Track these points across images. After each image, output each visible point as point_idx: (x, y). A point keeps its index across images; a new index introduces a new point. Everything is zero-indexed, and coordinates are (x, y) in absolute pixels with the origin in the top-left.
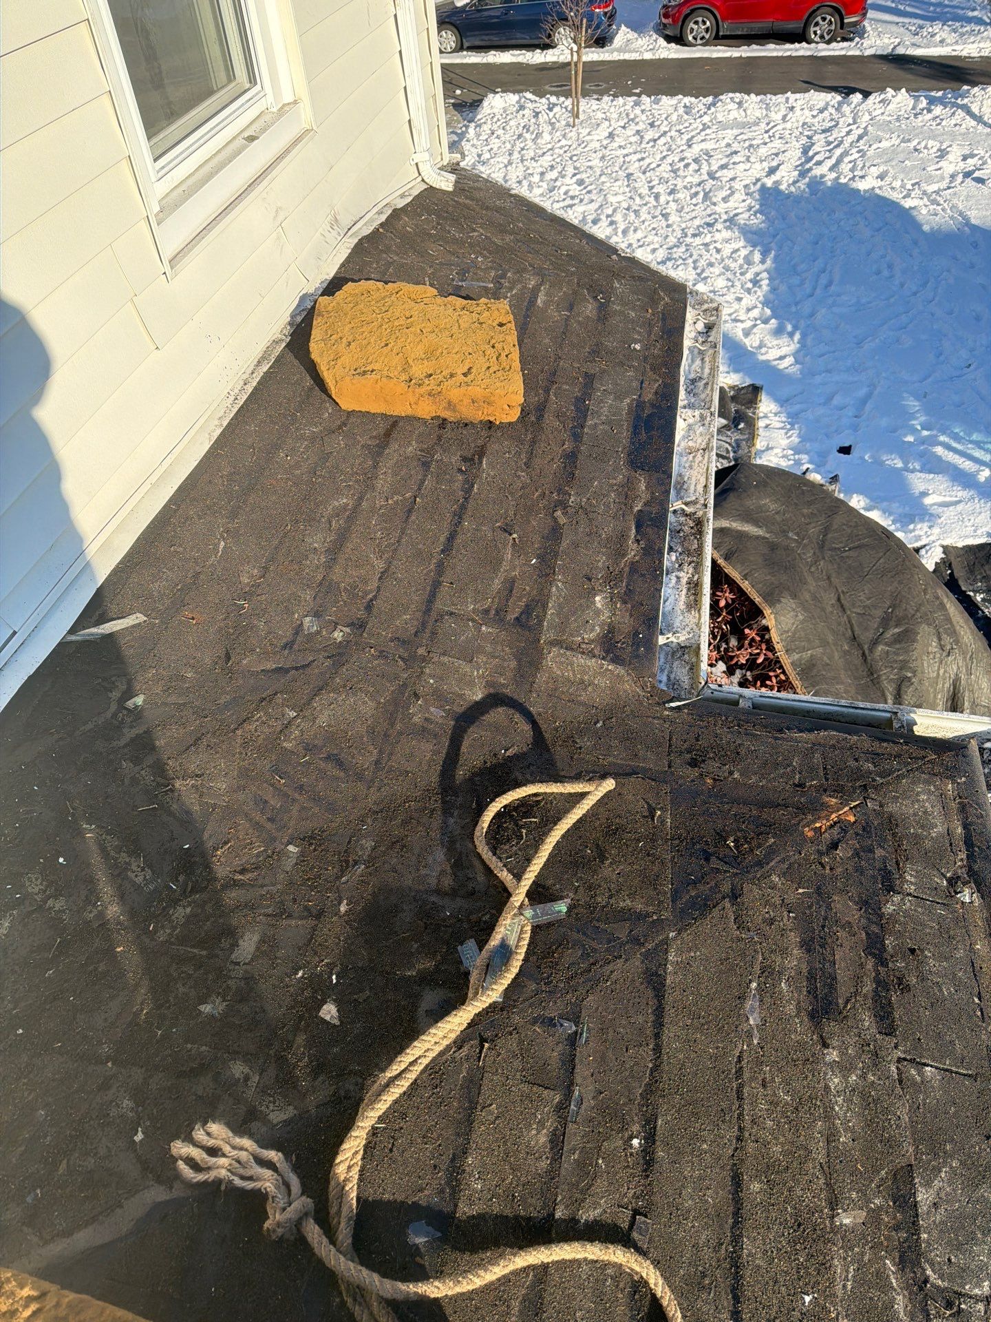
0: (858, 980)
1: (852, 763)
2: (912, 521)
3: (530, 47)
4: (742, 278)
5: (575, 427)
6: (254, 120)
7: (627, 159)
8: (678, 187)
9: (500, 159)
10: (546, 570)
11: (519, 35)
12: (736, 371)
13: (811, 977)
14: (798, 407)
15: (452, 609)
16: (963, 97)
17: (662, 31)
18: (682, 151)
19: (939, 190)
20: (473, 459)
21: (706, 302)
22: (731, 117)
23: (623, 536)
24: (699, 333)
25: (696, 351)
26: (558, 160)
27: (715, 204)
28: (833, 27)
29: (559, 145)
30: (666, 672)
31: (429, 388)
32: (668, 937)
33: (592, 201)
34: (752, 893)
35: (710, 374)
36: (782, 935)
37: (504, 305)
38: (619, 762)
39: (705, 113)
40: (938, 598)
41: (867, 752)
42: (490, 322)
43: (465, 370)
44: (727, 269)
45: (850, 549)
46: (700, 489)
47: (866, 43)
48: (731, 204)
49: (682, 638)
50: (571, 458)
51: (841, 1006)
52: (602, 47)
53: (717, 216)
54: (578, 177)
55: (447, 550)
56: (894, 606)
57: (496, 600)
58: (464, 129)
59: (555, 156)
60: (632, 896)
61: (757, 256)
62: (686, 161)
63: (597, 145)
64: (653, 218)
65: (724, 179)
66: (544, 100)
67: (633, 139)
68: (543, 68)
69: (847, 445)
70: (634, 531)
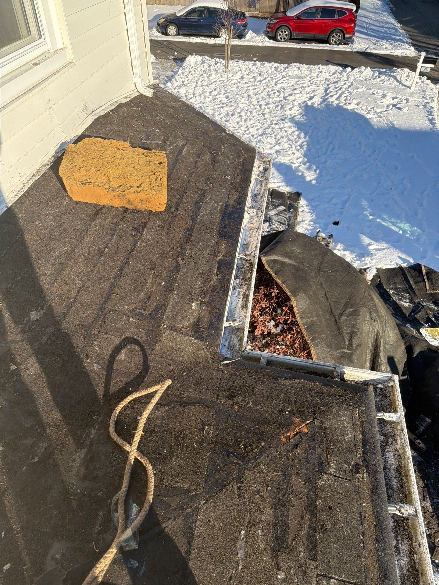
0: (300, 526)
1: (309, 398)
2: (364, 257)
3: (209, 36)
4: (296, 144)
5: (193, 215)
6: (40, 55)
7: (248, 88)
8: (270, 102)
9: (192, 84)
10: (169, 289)
11: (204, 31)
12: (290, 186)
13: (275, 526)
14: (317, 203)
15: (116, 308)
16: (394, 72)
17: (267, 34)
18: (273, 87)
19: (382, 111)
20: (139, 229)
21: (265, 157)
22: (295, 73)
23: (211, 272)
24: (261, 172)
25: (258, 181)
26: (218, 87)
27: (285, 111)
28: (340, 38)
29: (218, 80)
30: (228, 340)
31: (118, 193)
32: (200, 504)
33: (232, 106)
34: (249, 475)
35: (264, 192)
36: (262, 501)
37: (163, 154)
38: (192, 395)
39: (284, 71)
40: (370, 295)
41: (318, 392)
42: (155, 162)
43: (139, 184)
44: (289, 140)
45: (332, 272)
46: (254, 248)
47: (354, 46)
48: (293, 111)
49: (237, 324)
50: (190, 231)
51: (290, 543)
52: (241, 39)
53: (286, 116)
54: (226, 95)
55: (118, 277)
56: (350, 299)
57: (141, 304)
58: (177, 70)
59: (217, 85)
60: (184, 479)
61: (302, 135)
62: (274, 91)
63: (236, 81)
64: (258, 115)
65: (290, 100)
66: (213, 60)
67: (252, 80)
68: (214, 46)
69: (337, 221)
70: (216, 269)
